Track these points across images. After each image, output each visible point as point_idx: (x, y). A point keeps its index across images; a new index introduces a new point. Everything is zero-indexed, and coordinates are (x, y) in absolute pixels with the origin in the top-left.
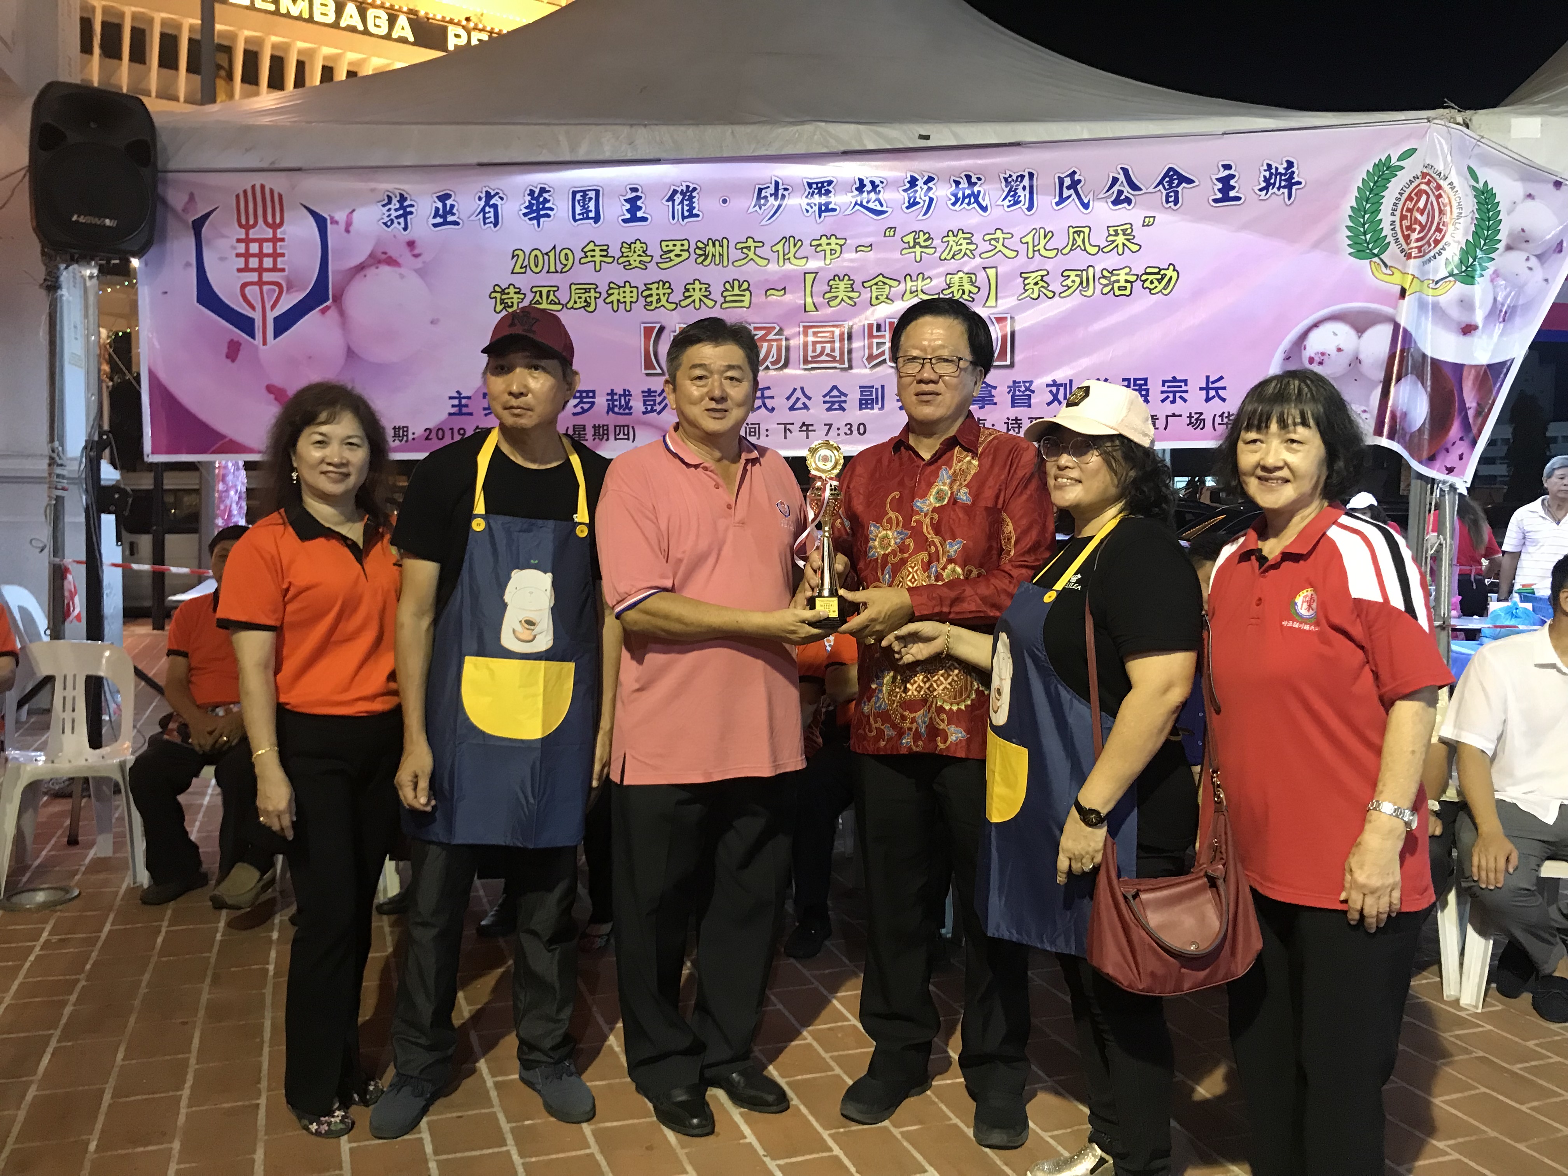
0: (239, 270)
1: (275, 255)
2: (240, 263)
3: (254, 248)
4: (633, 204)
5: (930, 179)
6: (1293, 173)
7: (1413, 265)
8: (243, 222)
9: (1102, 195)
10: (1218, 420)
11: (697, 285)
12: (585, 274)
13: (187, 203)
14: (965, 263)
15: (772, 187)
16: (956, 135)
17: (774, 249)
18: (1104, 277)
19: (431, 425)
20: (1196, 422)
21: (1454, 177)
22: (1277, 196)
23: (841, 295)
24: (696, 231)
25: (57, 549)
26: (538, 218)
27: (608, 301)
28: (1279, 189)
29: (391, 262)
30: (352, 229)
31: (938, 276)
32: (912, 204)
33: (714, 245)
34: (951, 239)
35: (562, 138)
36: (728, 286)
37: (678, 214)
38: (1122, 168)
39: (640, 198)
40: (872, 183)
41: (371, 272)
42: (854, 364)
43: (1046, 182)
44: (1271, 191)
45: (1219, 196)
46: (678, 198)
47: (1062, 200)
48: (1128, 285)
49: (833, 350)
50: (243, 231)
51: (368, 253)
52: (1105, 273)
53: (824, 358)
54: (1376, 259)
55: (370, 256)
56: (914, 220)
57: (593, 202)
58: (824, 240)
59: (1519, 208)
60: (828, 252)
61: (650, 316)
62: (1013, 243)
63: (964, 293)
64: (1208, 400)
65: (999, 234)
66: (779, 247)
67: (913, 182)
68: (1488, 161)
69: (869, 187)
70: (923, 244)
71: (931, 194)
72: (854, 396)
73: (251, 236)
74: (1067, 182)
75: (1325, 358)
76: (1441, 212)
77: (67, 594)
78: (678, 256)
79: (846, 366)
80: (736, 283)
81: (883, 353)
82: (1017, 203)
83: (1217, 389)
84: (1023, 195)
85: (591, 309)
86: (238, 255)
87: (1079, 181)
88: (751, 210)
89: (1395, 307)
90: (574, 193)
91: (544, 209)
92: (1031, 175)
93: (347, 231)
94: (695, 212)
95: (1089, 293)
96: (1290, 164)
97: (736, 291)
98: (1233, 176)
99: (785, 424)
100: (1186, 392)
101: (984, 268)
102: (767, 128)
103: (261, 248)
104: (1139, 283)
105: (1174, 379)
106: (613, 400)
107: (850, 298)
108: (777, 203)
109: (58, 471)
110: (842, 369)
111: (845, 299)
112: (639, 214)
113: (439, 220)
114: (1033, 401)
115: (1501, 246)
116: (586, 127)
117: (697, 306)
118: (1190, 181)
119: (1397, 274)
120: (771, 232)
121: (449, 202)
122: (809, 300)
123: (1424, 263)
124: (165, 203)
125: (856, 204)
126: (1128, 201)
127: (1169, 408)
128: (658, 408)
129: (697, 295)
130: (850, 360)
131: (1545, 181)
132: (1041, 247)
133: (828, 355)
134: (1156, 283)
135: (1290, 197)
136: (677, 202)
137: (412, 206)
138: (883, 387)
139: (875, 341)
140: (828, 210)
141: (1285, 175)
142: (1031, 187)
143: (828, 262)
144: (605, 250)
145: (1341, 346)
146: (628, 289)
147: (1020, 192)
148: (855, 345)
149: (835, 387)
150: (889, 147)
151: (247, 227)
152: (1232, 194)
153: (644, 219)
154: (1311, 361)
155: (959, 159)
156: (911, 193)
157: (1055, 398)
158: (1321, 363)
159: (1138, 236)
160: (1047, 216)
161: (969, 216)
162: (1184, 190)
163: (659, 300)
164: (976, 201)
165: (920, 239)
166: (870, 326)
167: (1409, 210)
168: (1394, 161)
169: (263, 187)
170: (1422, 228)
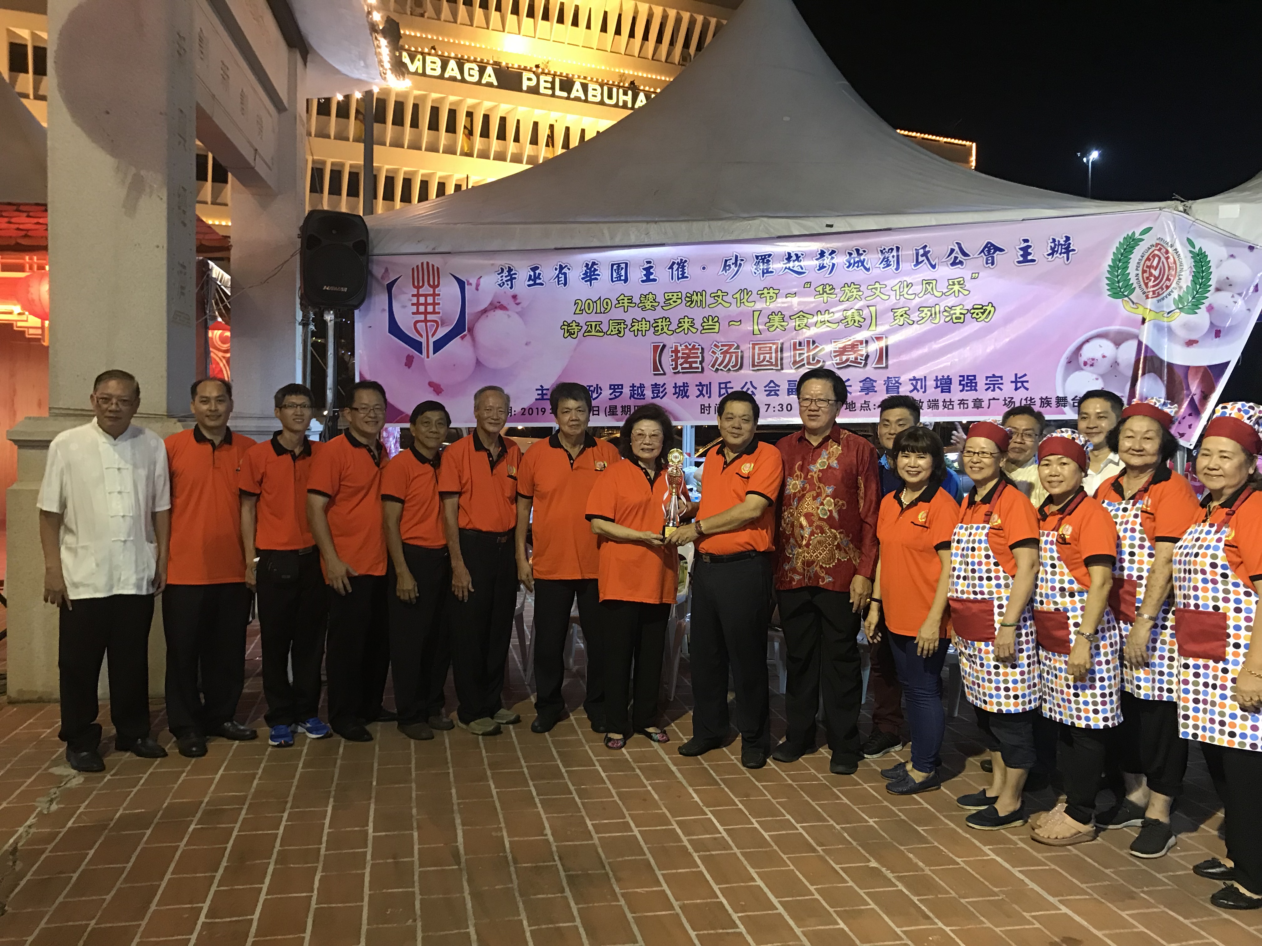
0: (413, 313)
1: (434, 304)
2: (414, 309)
3: (422, 300)
4: (648, 271)
5: (833, 252)
6: (1070, 244)
7: (1151, 303)
8: (416, 284)
9: (944, 260)
11: (686, 320)
12: (617, 314)
13: (385, 273)
14: (855, 304)
15: (734, 259)
16: (850, 225)
17: (735, 296)
18: (945, 311)
19: (525, 406)
21: (1178, 246)
22: (1059, 259)
23: (776, 324)
24: (685, 287)
26: (590, 281)
27: (632, 329)
28: (1060, 254)
29: (503, 308)
30: (480, 288)
31: (838, 311)
32: (822, 267)
33: (697, 295)
34: (847, 288)
35: (606, 232)
36: (705, 320)
37: (675, 277)
38: (956, 243)
39: (652, 267)
40: (796, 255)
41: (491, 313)
42: (784, 366)
43: (907, 253)
44: (1055, 256)
45: (1021, 259)
46: (675, 267)
47: (918, 263)
48: (962, 316)
49: (771, 358)
50: (416, 290)
51: (488, 303)
52: (947, 309)
53: (765, 363)
54: (1126, 299)
55: (491, 304)
56: (823, 277)
57: (624, 270)
58: (766, 291)
59: (1224, 264)
60: (768, 298)
61: (657, 339)
62: (886, 291)
63: (855, 322)
64: (1016, 389)
65: (877, 285)
66: (738, 295)
67: (822, 254)
68: (1202, 235)
69: (794, 258)
70: (828, 292)
71: (833, 261)
72: (785, 387)
73: (421, 293)
74: (921, 252)
75: (1095, 362)
76: (1169, 267)
78: (675, 302)
79: (779, 368)
80: (710, 318)
81: (803, 360)
82: (888, 265)
83: (1022, 382)
84: (893, 261)
85: (621, 335)
86: (413, 304)
87: (929, 252)
88: (720, 273)
89: (1139, 329)
90: (613, 265)
91: (594, 275)
92: (898, 248)
93: (477, 289)
94: (685, 275)
95: (936, 321)
96: (1068, 238)
97: (710, 323)
98: (1030, 247)
100: (1002, 384)
101: (868, 306)
102: (730, 222)
103: (426, 300)
104: (969, 315)
105: (994, 376)
106: (634, 390)
107: (782, 326)
108: (736, 269)
110: (777, 370)
111: (779, 326)
112: (652, 277)
113: (531, 282)
115: (1212, 289)
116: (619, 224)
117: (686, 332)
118: (1001, 250)
119: (1140, 308)
120: (732, 287)
121: (537, 272)
122: (756, 327)
123: (1158, 301)
124: (370, 273)
125: (786, 268)
126: (961, 263)
127: (991, 394)
128: (661, 395)
129: (686, 326)
130: (782, 364)
131: (1244, 246)
132: (905, 292)
133: (767, 361)
134: (980, 315)
135: (1068, 259)
136: (674, 270)
137: (516, 274)
139: (798, 352)
140: (768, 272)
141: (1065, 245)
142: (898, 256)
143: (768, 304)
144: (630, 299)
145: (1106, 354)
146: (644, 322)
147: (891, 258)
148: (785, 355)
149: (772, 381)
150: (807, 233)
151: (418, 288)
152: (1030, 258)
153: (655, 280)
154: (1085, 364)
155: (852, 239)
156: (820, 261)
157: (915, 388)
158: (1092, 365)
159: (968, 285)
160: (908, 274)
161: (858, 274)
162: (997, 256)
163: (662, 329)
164: (863, 265)
165: (827, 289)
166: (795, 344)
167: (1147, 267)
168: (1137, 236)
169: (428, 263)
170: (1156, 279)
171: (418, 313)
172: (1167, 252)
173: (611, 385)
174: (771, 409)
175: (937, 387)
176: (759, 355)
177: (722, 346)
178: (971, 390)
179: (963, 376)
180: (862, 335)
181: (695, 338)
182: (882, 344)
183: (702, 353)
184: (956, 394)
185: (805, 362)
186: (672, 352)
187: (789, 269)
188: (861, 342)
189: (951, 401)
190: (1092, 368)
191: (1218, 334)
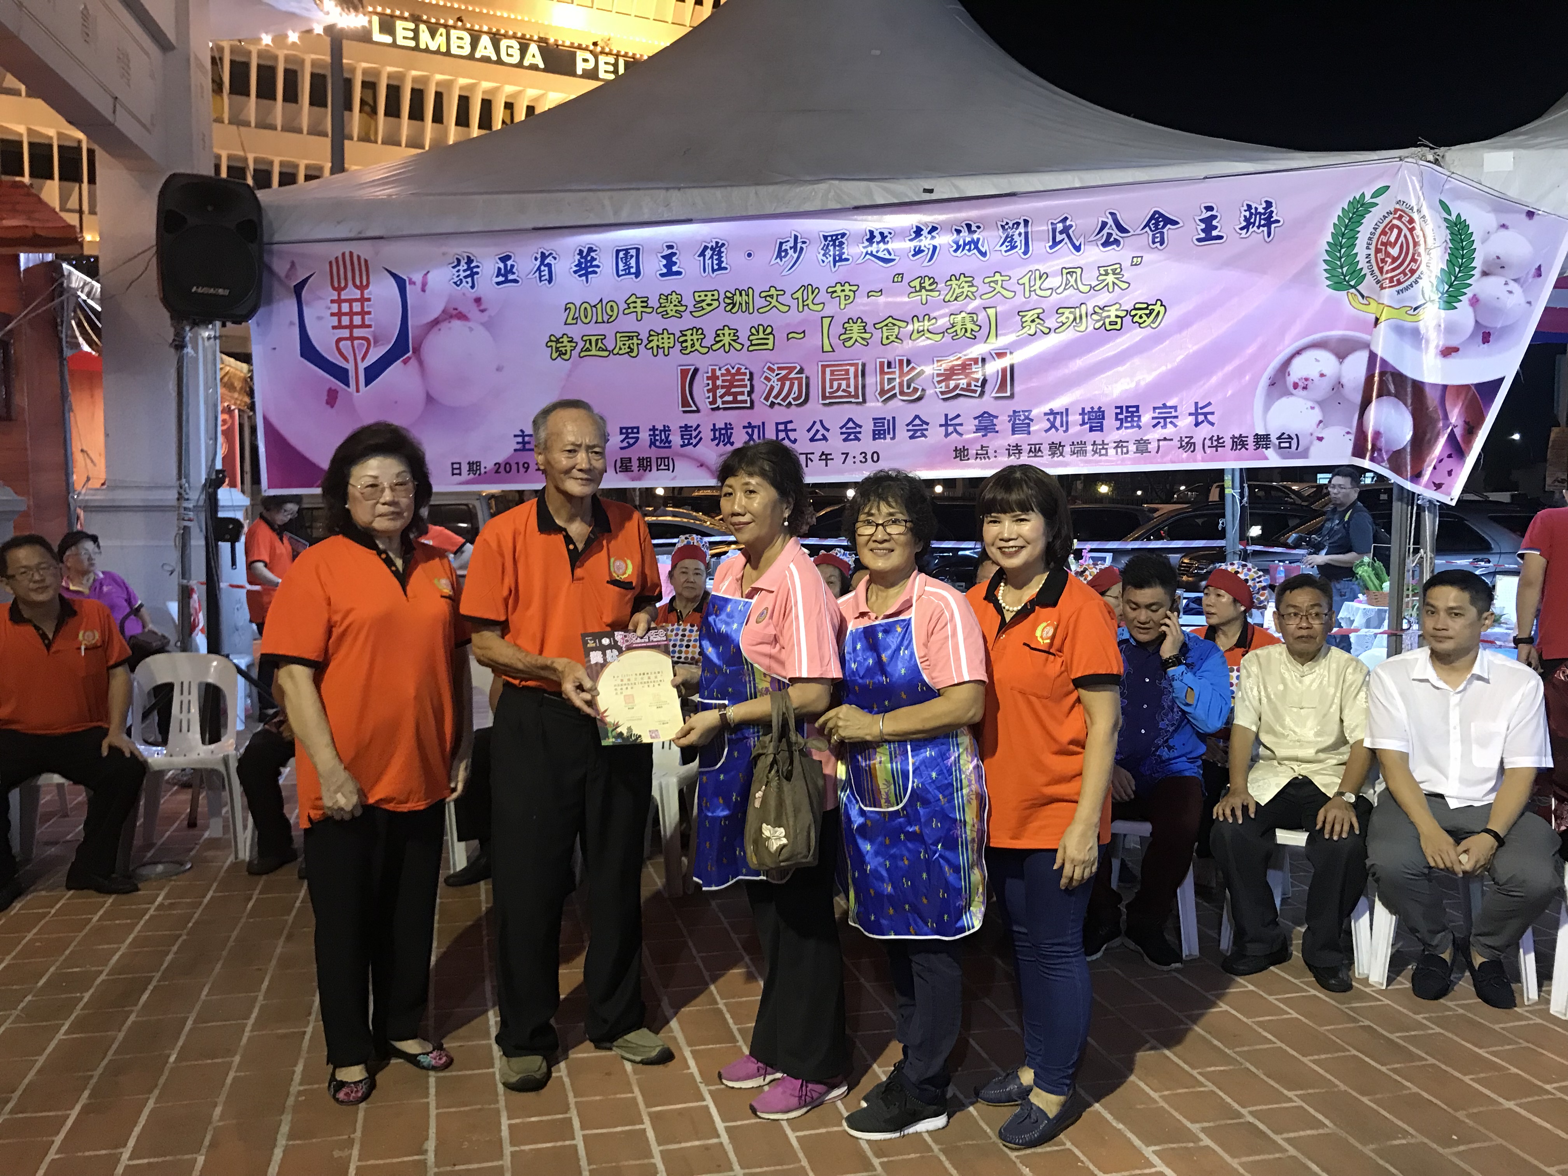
0: (334, 328)
1: (363, 313)
2: (334, 321)
3: (345, 307)
4: (669, 260)
6: (1272, 212)
7: (1388, 295)
8: (336, 285)
9: (1092, 238)
10: (1208, 443)
11: (727, 331)
12: (628, 323)
13: (290, 270)
14: (967, 305)
15: (792, 241)
16: (956, 187)
17: (795, 296)
18: (1095, 313)
19: (500, 461)
20: (1188, 445)
21: (1426, 211)
22: (1257, 234)
23: (855, 336)
24: (724, 282)
25: (185, 573)
26: (586, 275)
27: (649, 346)
28: (1258, 227)
29: (462, 317)
30: (428, 288)
31: (943, 316)
32: (918, 251)
33: (741, 295)
34: (954, 282)
35: (607, 202)
36: (753, 330)
37: (709, 269)
38: (1111, 213)
39: (674, 254)
40: (882, 234)
41: (444, 326)
42: (868, 398)
44: (1251, 230)
45: (1203, 235)
46: (708, 253)
47: (1055, 243)
48: (1119, 320)
49: (848, 386)
50: (336, 293)
51: (441, 309)
52: (1097, 309)
53: (840, 393)
54: (1353, 290)
55: (444, 311)
56: (921, 266)
57: (634, 259)
58: (839, 286)
59: (1493, 237)
60: (843, 298)
61: (685, 360)
62: (1012, 284)
63: (966, 331)
64: (1197, 424)
65: (998, 277)
66: (799, 295)
67: (918, 232)
68: (1460, 195)
69: (878, 238)
70: (928, 288)
71: (935, 242)
72: (868, 427)
73: (343, 297)
74: (1060, 227)
75: (1309, 383)
76: (1415, 243)
77: (192, 611)
78: (709, 305)
79: (861, 400)
80: (761, 328)
81: (893, 388)
82: (1013, 247)
83: (1205, 414)
84: (1019, 241)
85: (634, 354)
86: (332, 314)
87: (1071, 226)
88: (773, 262)
89: (1370, 333)
90: (618, 252)
91: (592, 266)
92: (1026, 222)
93: (423, 290)
94: (723, 265)
95: (1082, 328)
96: (1269, 204)
97: (761, 335)
98: (1215, 217)
99: (807, 454)
100: (1176, 417)
101: (985, 308)
102: (786, 187)
103: (351, 307)
104: (1129, 318)
105: (1165, 406)
106: (655, 435)
107: (863, 339)
108: (796, 256)
109: (186, 504)
110: (857, 403)
111: (859, 340)
112: (675, 269)
113: (501, 279)
114: (1032, 429)
115: (1476, 272)
116: (628, 193)
117: (727, 349)
118: (1175, 223)
119: (1373, 304)
120: (791, 281)
121: (509, 263)
122: (826, 341)
123: (1399, 293)
124: (270, 270)
125: (867, 253)
126: (1117, 242)
127: (1159, 433)
128: (694, 441)
129: (727, 340)
130: (864, 395)
131: (1519, 212)
132: (1037, 287)
133: (844, 391)
134: (1145, 317)
135: (1269, 235)
136: (707, 257)
137: (478, 267)
138: (894, 418)
139: (886, 377)
140: (841, 260)
141: (1264, 214)
142: (1026, 234)
143: (842, 306)
144: (645, 301)
145: (1324, 372)
146: (666, 335)
147: (1016, 238)
148: (868, 381)
149: (850, 420)
150: (896, 201)
151: (339, 290)
152: (1215, 233)
153: (679, 273)
154: (1296, 386)
155: (960, 210)
156: (915, 243)
157: (1053, 426)
158: (1305, 388)
159: (1127, 276)
160: (1042, 260)
161: (969, 261)
162: (1169, 231)
163: (693, 345)
164: (977, 248)
165: (925, 284)
166: (882, 364)
167: (1383, 244)
168: (1367, 199)
169: (351, 253)
170: (1394, 260)
171: (339, 327)
172: (1411, 221)
173: (621, 429)
174: (850, 460)
175: (1083, 423)
176: (832, 381)
177: (779, 369)
178: (1132, 427)
179: (1121, 408)
180: (977, 350)
181: (740, 359)
182: (1005, 362)
183: (751, 379)
184: (1112, 434)
185: (897, 390)
186: (708, 378)
187: (871, 254)
188: (976, 361)
189: (1103, 444)
190: (1305, 393)
191: (1486, 338)
